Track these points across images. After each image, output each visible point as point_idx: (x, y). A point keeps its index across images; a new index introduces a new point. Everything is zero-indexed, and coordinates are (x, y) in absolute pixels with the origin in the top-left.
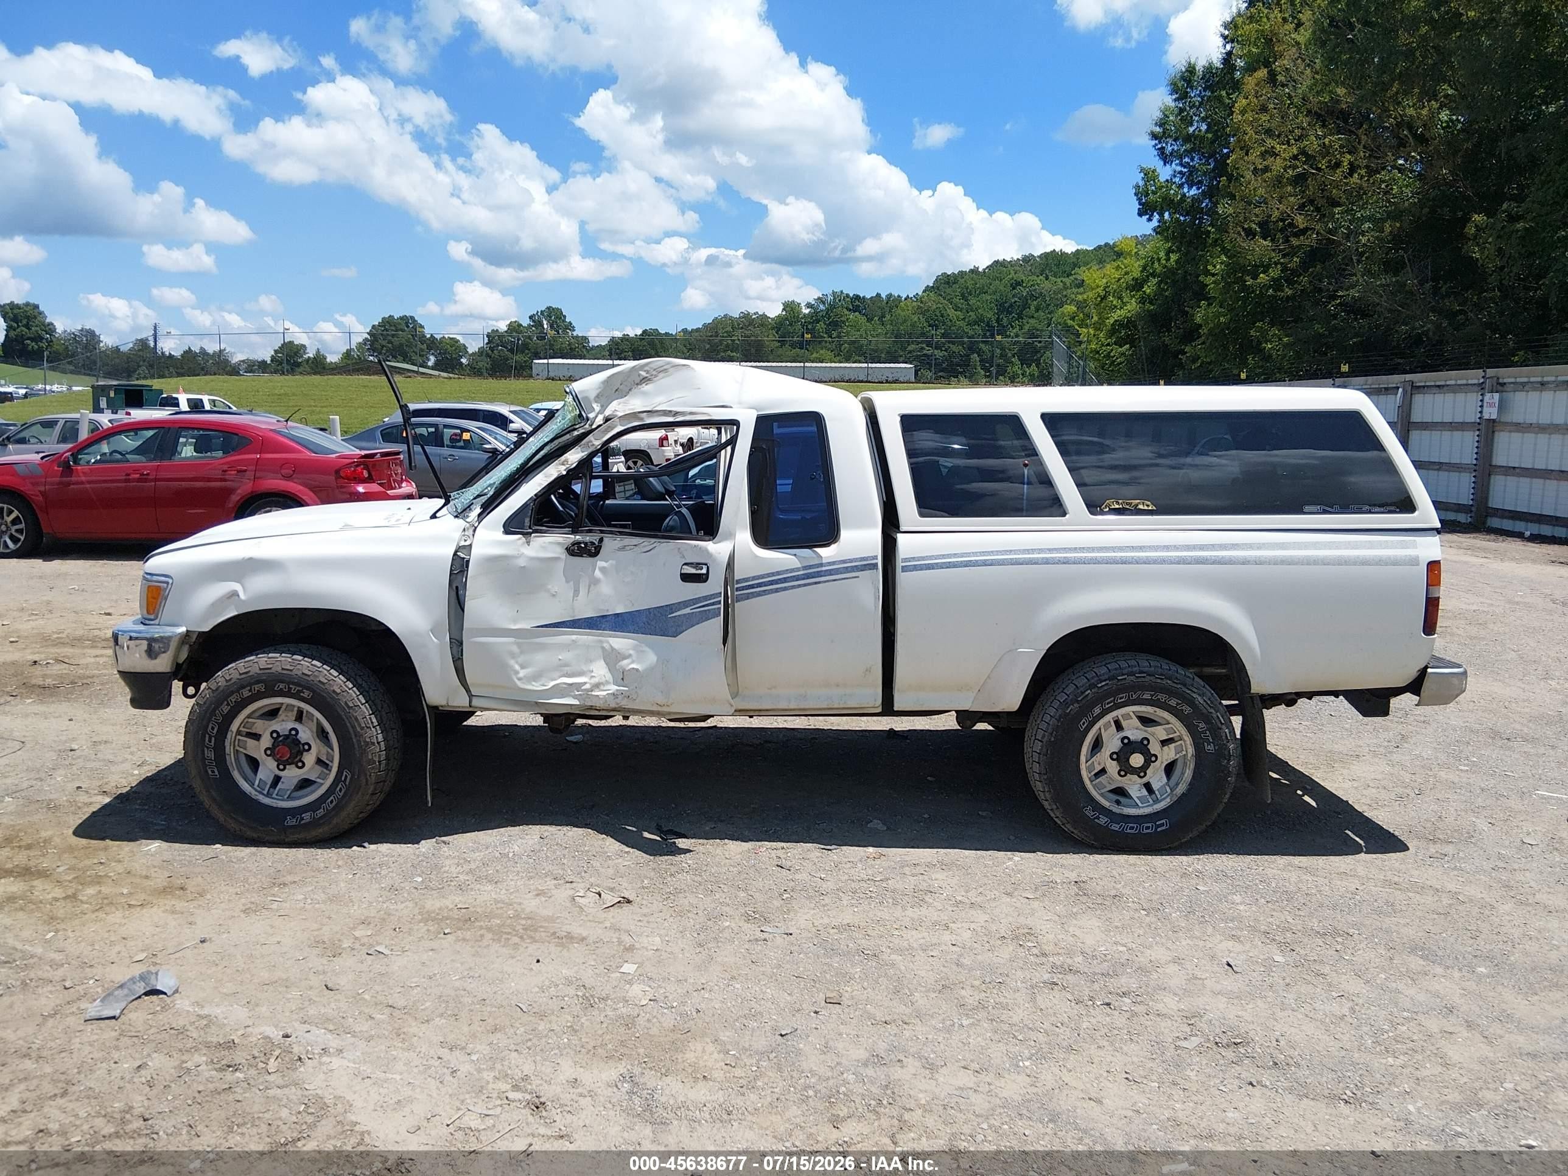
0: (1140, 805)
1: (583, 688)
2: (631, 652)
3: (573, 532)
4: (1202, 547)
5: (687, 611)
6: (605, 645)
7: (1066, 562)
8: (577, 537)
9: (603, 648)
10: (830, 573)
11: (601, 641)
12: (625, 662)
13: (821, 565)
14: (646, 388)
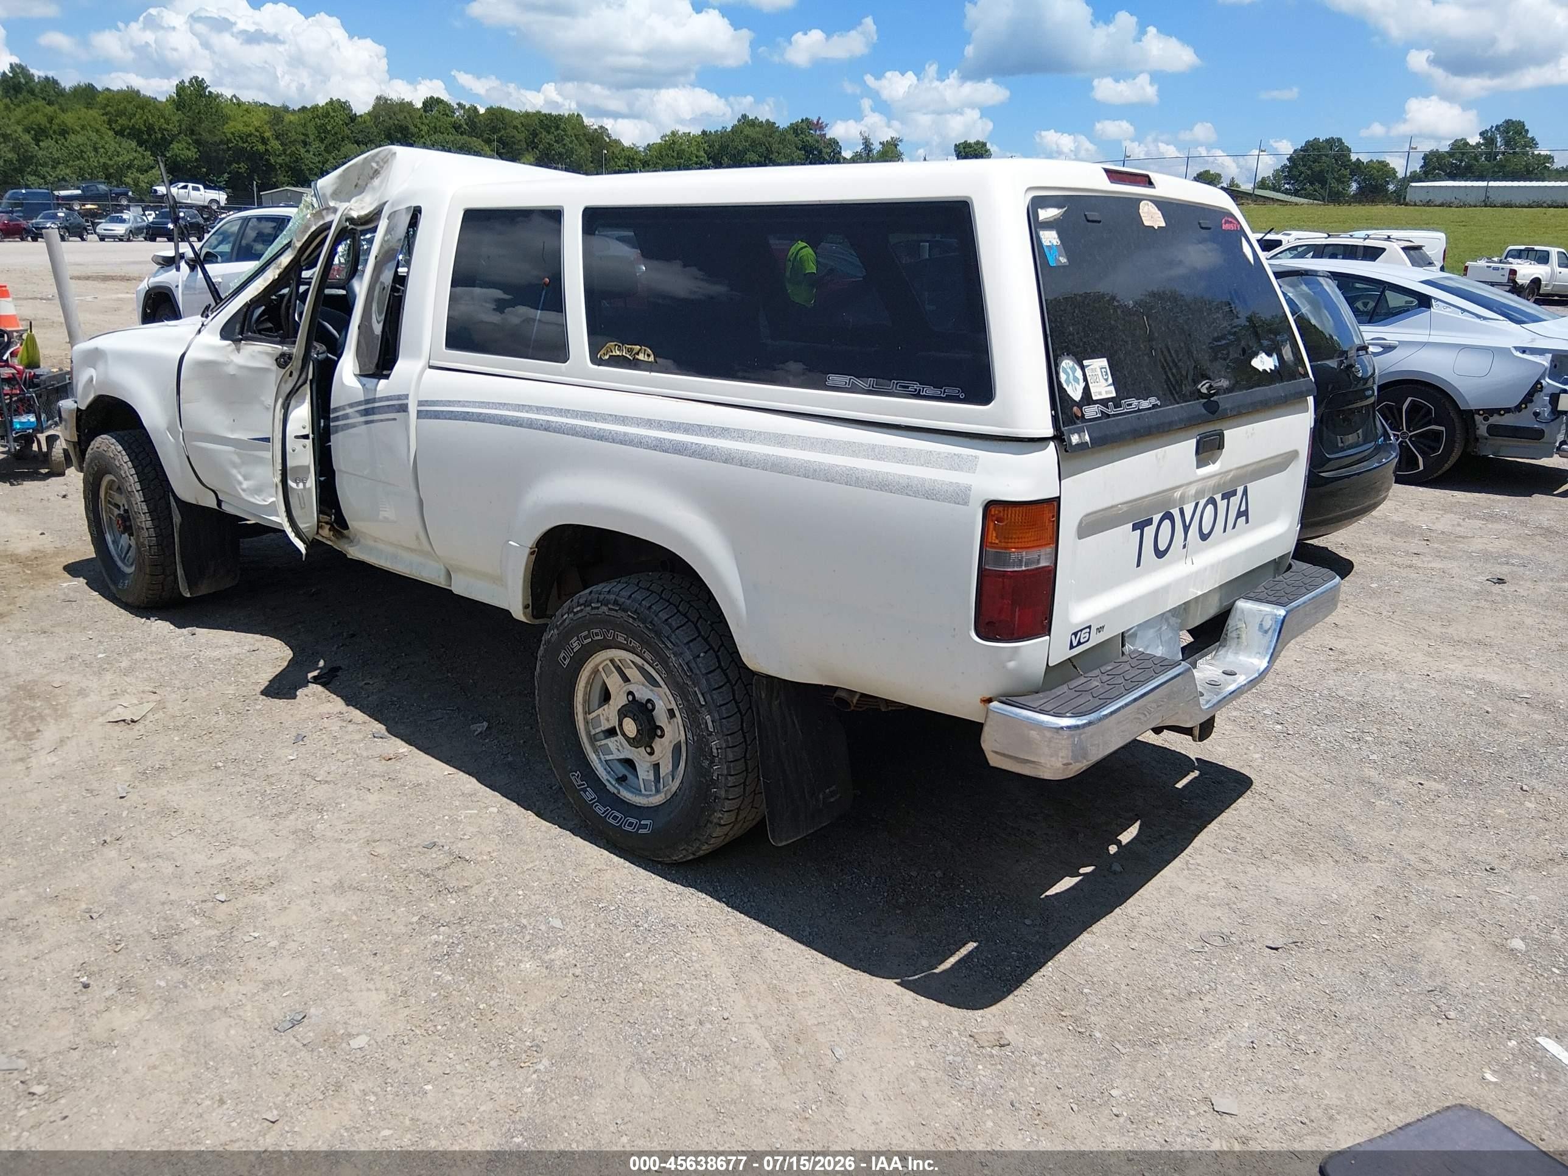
0: (643, 790)
3: (281, 343)
4: (687, 428)
7: (547, 427)
8: (285, 348)
10: (380, 411)
13: (374, 400)
14: (376, 182)
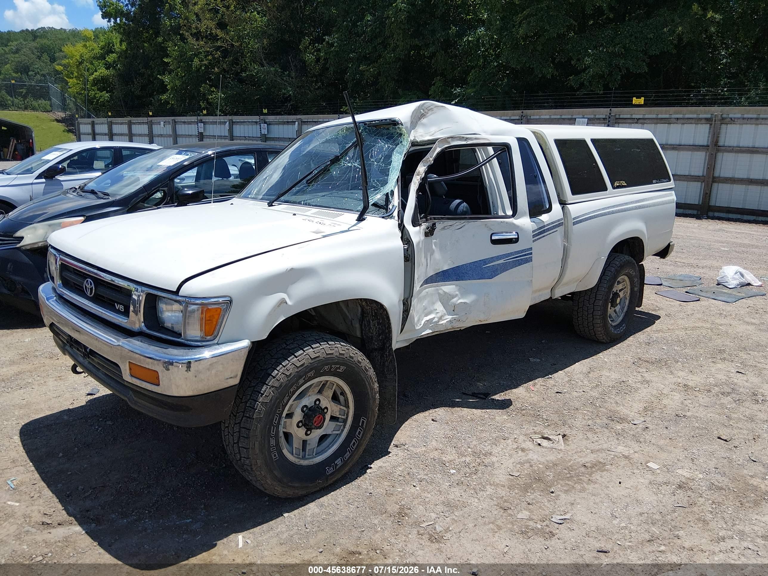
0: (616, 320)
1: (434, 321)
2: (457, 293)
4: (638, 201)
5: (501, 261)
6: (440, 291)
9: (439, 294)
10: (548, 230)
11: (437, 290)
12: (455, 299)
13: (544, 226)
14: (424, 121)
